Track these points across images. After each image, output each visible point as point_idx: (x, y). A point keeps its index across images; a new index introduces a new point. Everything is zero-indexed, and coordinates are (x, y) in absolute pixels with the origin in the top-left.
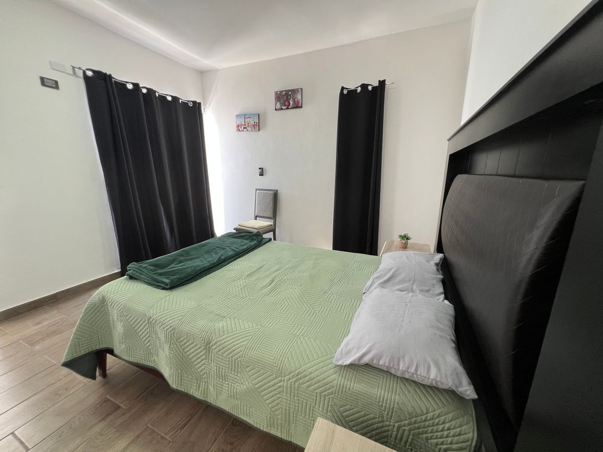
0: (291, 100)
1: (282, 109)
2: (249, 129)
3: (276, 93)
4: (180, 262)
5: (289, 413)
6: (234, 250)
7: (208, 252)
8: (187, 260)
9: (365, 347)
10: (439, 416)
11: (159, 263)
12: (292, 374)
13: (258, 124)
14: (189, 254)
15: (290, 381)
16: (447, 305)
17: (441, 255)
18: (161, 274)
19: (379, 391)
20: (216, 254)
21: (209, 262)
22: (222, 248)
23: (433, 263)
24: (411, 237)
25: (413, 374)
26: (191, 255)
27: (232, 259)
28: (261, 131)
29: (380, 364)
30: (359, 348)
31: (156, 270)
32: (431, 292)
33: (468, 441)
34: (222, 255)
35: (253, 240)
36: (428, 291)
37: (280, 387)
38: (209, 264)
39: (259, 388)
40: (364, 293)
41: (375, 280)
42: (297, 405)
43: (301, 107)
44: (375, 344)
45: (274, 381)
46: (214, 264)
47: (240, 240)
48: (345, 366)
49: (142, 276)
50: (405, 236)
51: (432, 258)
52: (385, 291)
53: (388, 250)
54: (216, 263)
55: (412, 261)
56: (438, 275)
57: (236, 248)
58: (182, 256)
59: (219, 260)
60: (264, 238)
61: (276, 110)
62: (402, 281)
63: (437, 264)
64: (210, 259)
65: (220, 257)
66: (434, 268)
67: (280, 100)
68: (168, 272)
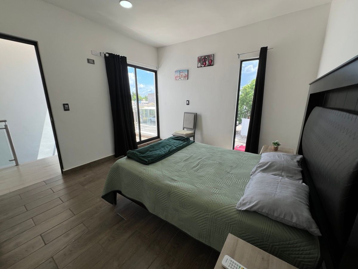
0: (207, 61)
1: (201, 67)
2: (182, 79)
3: (198, 58)
4: (151, 151)
5: (210, 232)
6: (175, 146)
7: (163, 147)
8: (154, 150)
9: (254, 202)
10: (297, 243)
11: (141, 151)
12: (213, 212)
13: (187, 76)
14: (154, 147)
15: (212, 215)
16: (304, 185)
17: (301, 156)
18: (143, 157)
19: (262, 226)
20: (167, 148)
21: (164, 152)
22: (170, 145)
23: (295, 160)
24: (281, 144)
25: (282, 219)
26: (155, 148)
27: (175, 151)
28: (188, 80)
29: (263, 211)
30: (250, 203)
31: (140, 155)
32: (293, 178)
33: (314, 258)
34: (170, 149)
35: (185, 141)
36: (291, 177)
37: (206, 218)
38: (164, 153)
39: (195, 217)
40: (251, 175)
41: (258, 168)
42: (215, 228)
43: (213, 65)
44: (260, 201)
45: (203, 215)
46: (167, 153)
47: (178, 141)
48: (243, 211)
49: (134, 157)
50: (277, 143)
51: (295, 157)
52: (265, 175)
53: (265, 151)
54: (168, 153)
55: (281, 159)
56: (299, 168)
57: (177, 145)
58: (151, 148)
59: (169, 151)
60: (191, 141)
61: (198, 67)
62: (276, 170)
63: (298, 162)
64: (164, 151)
65: (169, 150)
66: (296, 164)
67: (201, 62)
68: (146, 156)
